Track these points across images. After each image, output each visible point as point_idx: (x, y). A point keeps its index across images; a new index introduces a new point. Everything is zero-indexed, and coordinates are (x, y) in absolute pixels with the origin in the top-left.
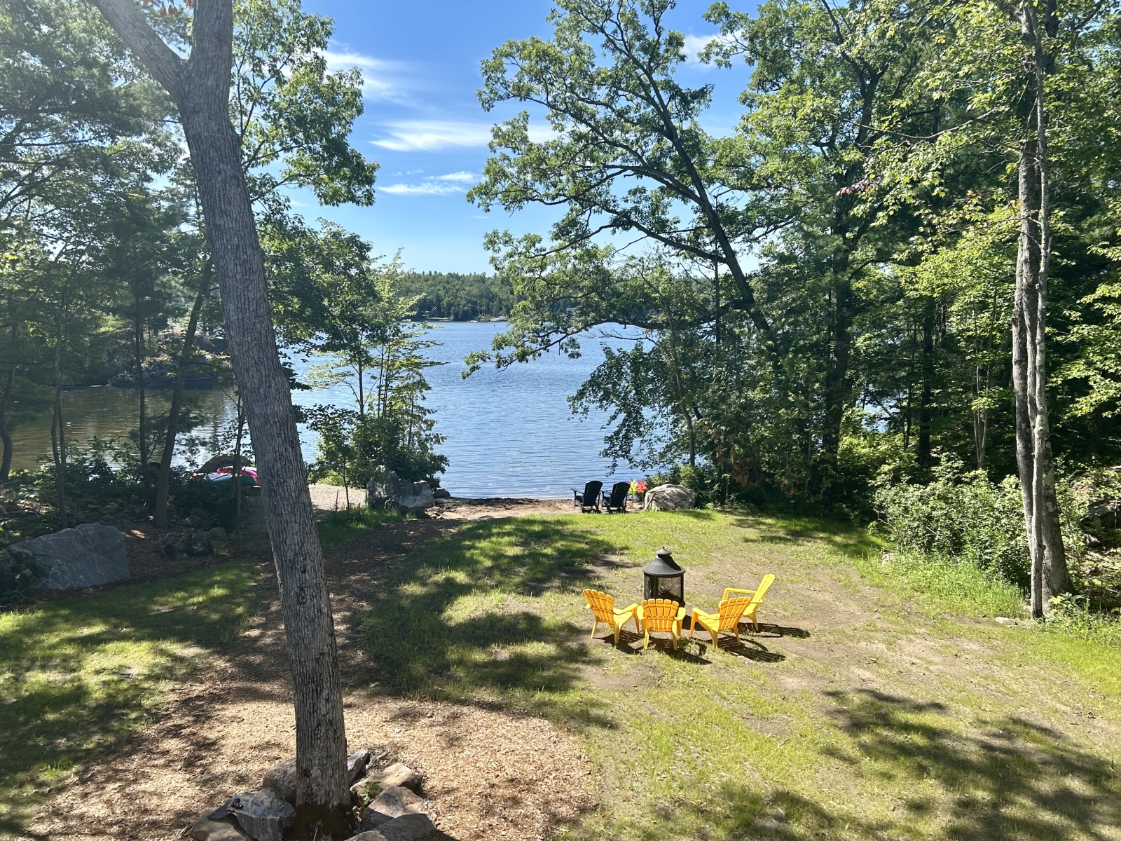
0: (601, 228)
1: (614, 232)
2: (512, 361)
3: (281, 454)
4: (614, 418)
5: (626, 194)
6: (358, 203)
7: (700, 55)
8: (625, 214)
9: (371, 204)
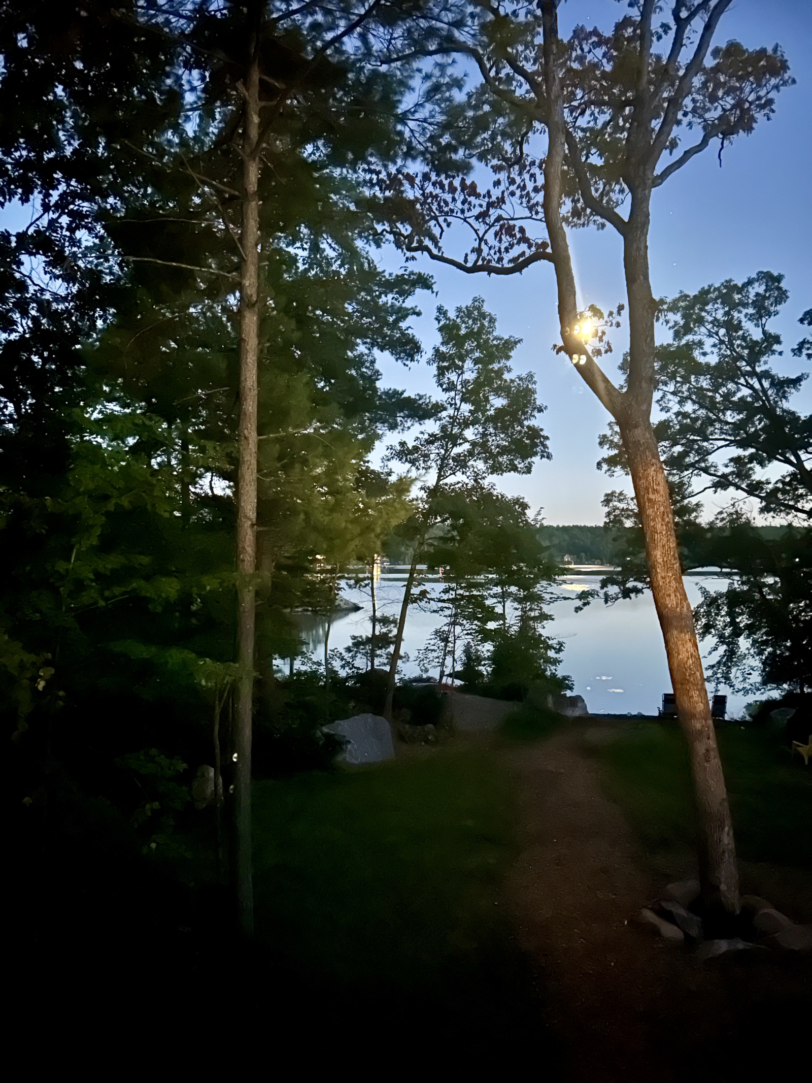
0: (705, 489)
1: (715, 492)
2: (618, 598)
3: (691, 654)
4: (715, 649)
5: (727, 462)
6: (519, 472)
7: (793, 350)
8: (724, 476)
9: (530, 473)
